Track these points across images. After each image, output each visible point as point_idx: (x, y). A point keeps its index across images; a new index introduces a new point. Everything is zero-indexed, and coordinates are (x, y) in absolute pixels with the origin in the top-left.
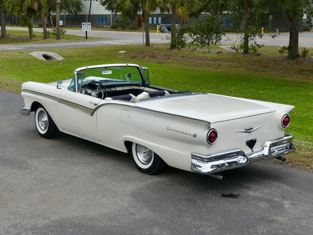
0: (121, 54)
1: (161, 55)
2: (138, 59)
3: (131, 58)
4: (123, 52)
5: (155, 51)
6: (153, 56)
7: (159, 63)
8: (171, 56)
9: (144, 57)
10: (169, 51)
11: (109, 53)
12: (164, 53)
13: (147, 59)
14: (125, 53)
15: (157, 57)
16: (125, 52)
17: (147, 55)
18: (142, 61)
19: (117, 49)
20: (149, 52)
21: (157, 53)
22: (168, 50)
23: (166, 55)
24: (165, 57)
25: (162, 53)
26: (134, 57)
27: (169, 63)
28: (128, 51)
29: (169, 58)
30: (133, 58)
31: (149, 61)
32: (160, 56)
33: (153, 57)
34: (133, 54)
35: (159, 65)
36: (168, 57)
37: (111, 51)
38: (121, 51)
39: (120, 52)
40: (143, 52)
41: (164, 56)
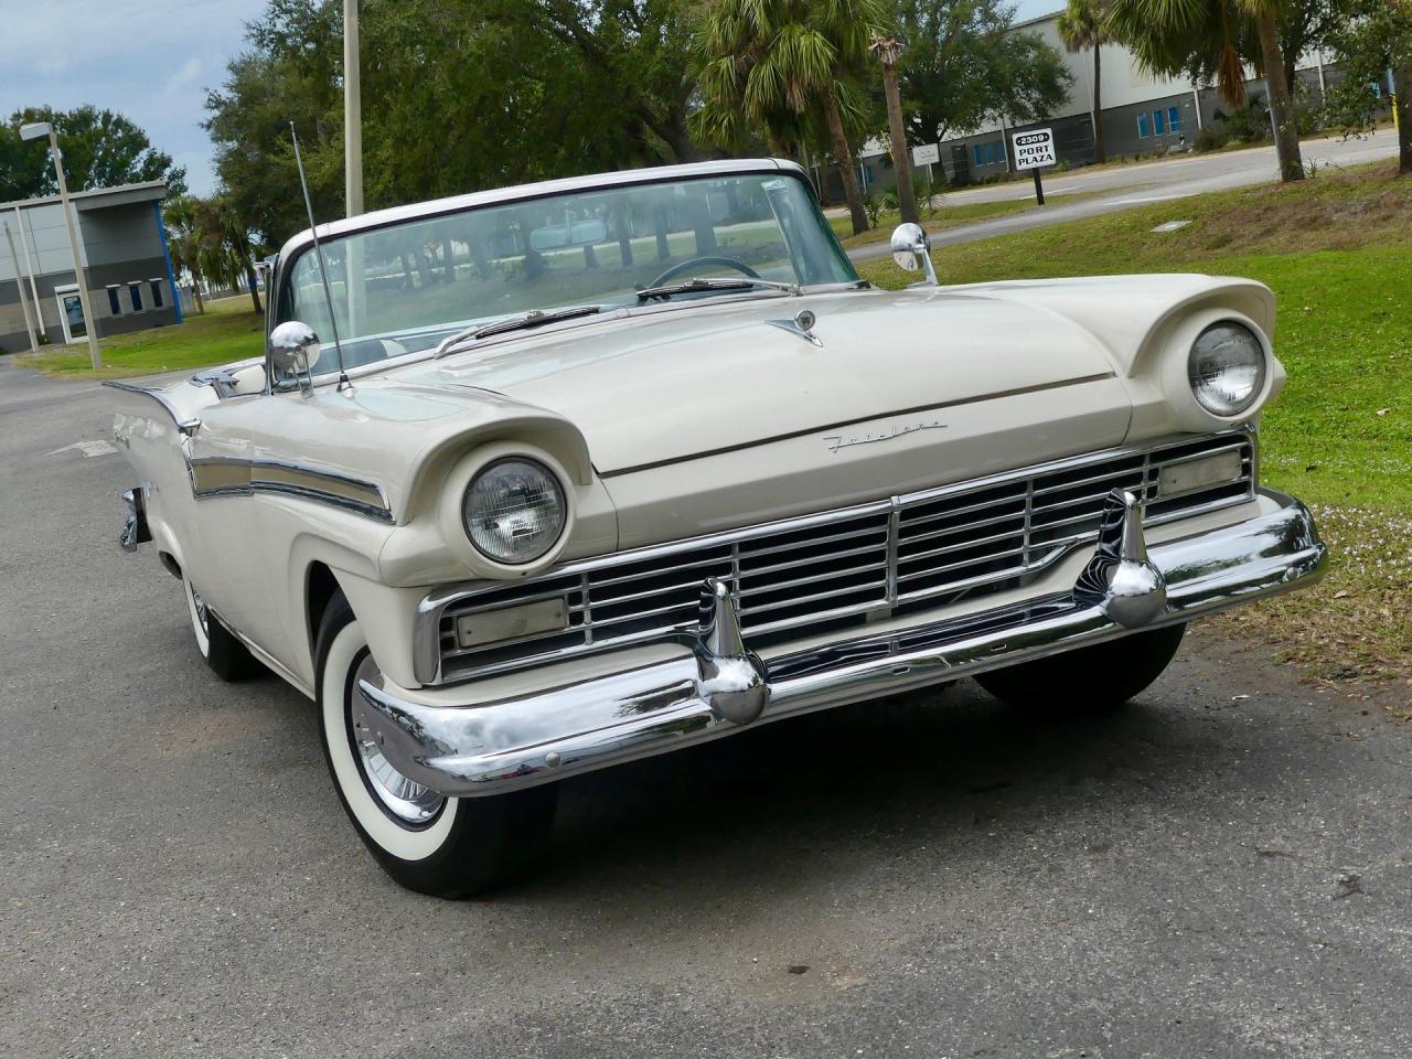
0: (1165, 239)
1: (1353, 210)
2: (1242, 247)
3: (1206, 246)
4: (1172, 226)
5: (1326, 196)
6: (1314, 220)
7: (1337, 246)
8: (1400, 205)
9: (1269, 232)
10: (1394, 185)
11: (1107, 243)
12: (1368, 197)
13: (1282, 237)
14: (1182, 230)
15: (1329, 223)
16: (1183, 223)
17: (1283, 221)
18: (1259, 252)
19: (1148, 217)
20: (1296, 206)
21: (1332, 202)
22: (1385, 182)
23: (1378, 205)
24: (1368, 216)
25: (1356, 197)
26: (1223, 242)
27: (1383, 239)
28: (1195, 218)
29: (1386, 219)
30: (1218, 247)
31: (1293, 246)
32: (1346, 213)
33: (1313, 223)
34: (1214, 230)
35: (1335, 254)
36: (1384, 213)
37: (1118, 231)
38: (1166, 221)
39: (1158, 229)
40: (1266, 210)
41: (1367, 210)
